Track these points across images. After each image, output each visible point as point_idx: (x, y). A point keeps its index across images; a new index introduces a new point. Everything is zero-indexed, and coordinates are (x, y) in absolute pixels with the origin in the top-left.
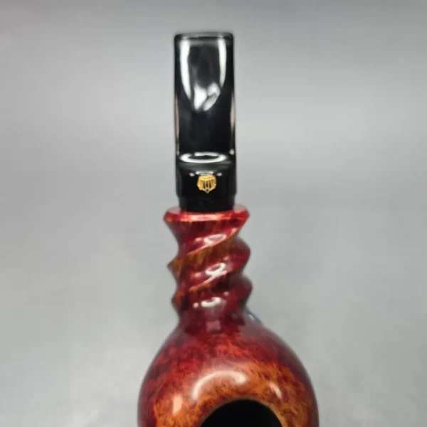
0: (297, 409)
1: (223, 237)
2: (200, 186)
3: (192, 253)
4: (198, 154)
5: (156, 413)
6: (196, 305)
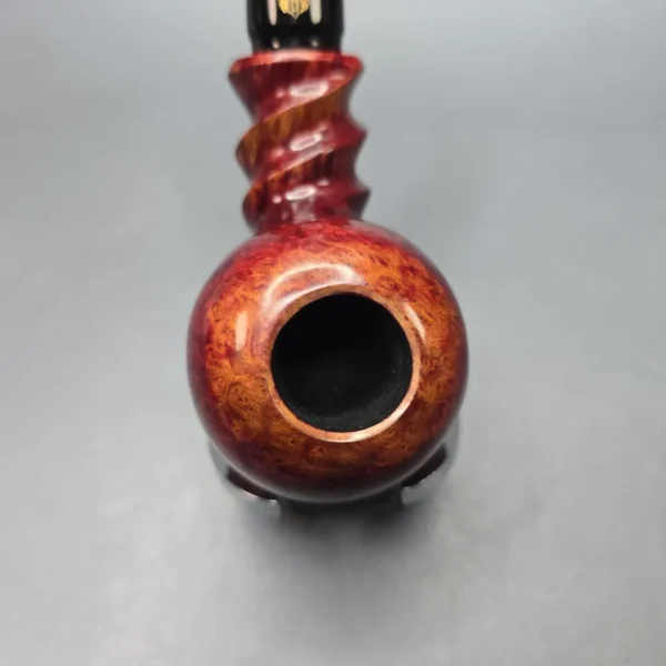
0: (430, 315)
2: (283, 6)
3: (270, 119)
5: (212, 320)
6: (277, 200)
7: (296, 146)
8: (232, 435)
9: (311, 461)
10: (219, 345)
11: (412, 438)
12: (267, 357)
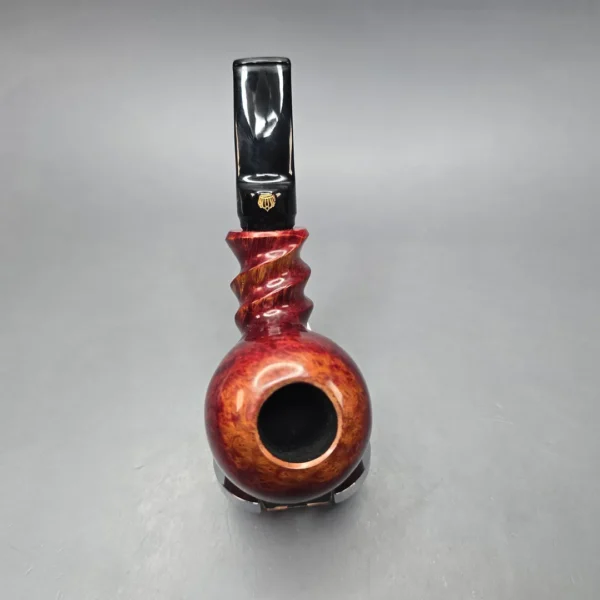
1: (285, 252)
2: (260, 204)
3: (254, 269)
4: (258, 175)
5: (223, 398)
6: (258, 317)
7: (269, 285)
8: (234, 465)
9: (281, 480)
10: (228, 414)
11: (339, 465)
12: (255, 420)
